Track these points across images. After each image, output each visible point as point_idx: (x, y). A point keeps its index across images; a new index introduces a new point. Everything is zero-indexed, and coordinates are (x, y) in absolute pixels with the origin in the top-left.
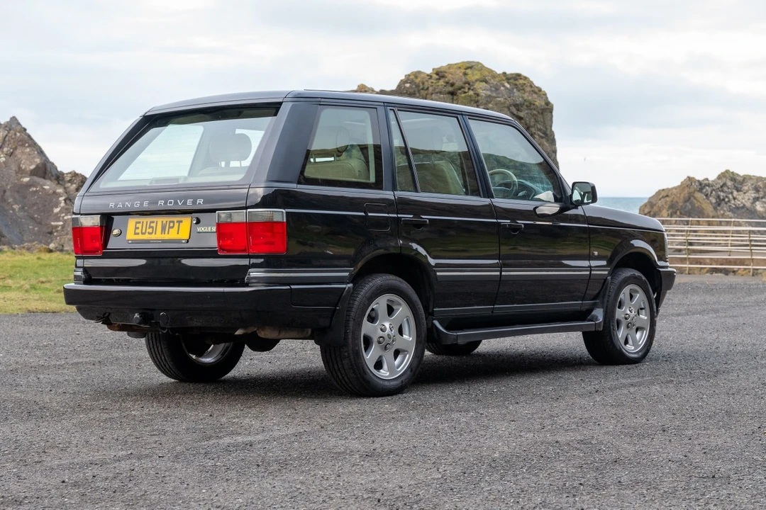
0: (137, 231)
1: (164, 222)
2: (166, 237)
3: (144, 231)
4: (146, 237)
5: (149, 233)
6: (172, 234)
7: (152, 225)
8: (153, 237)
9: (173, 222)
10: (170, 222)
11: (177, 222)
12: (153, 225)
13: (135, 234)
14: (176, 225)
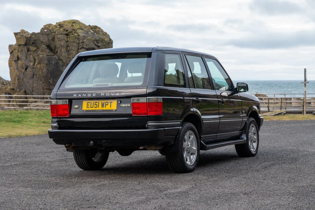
0: (88, 106)
1: (103, 102)
2: (104, 109)
3: (92, 106)
4: (94, 109)
7: (96, 104)
8: (97, 109)
10: (106, 102)
11: (110, 102)
12: (97, 104)
13: (87, 107)
14: (109, 104)
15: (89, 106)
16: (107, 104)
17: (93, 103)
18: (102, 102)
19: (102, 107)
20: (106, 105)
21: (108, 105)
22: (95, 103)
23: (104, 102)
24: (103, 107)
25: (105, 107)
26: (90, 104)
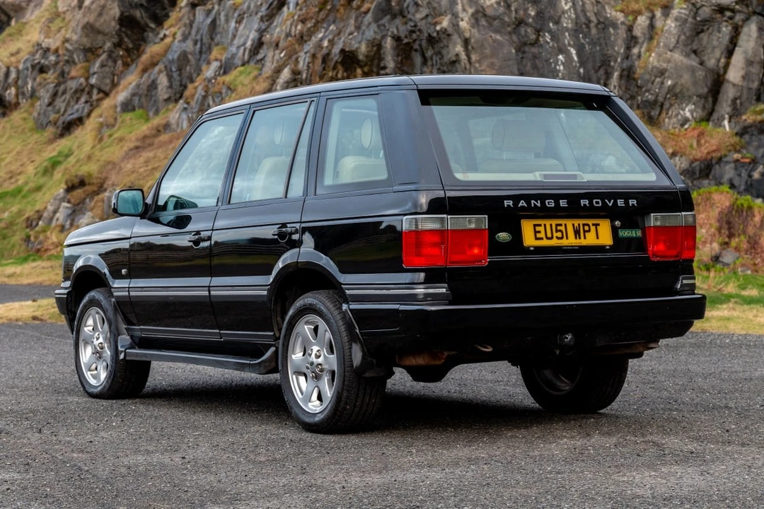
0: (538, 235)
1: (576, 225)
3: (549, 235)
5: (558, 238)
6: (590, 240)
7: (559, 228)
9: (588, 225)
10: (584, 225)
11: (593, 225)
12: (562, 228)
13: (537, 239)
14: (593, 228)
15: (542, 235)
16: (587, 228)
17: (551, 225)
18: (573, 225)
19: (576, 238)
20: (585, 231)
21: (589, 231)
22: (557, 225)
23: (579, 225)
24: (580, 238)
25: (585, 238)
26: (541, 229)
